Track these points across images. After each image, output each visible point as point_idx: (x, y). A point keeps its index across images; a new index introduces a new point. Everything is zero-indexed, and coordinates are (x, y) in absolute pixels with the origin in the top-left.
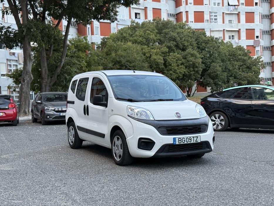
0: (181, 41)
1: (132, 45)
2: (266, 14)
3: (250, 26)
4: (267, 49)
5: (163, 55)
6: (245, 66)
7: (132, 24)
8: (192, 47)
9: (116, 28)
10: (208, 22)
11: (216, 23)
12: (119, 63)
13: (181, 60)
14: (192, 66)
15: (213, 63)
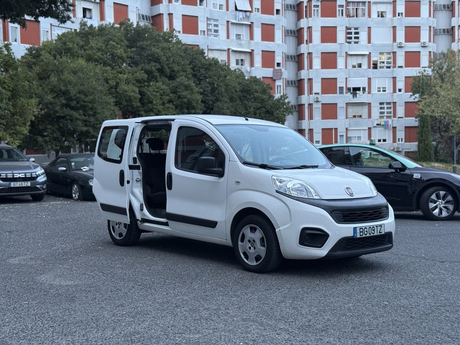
0: (167, 63)
1: (86, 64)
2: (291, 29)
3: (268, 46)
4: (292, 84)
5: (139, 85)
6: (264, 110)
7: (83, 27)
8: (185, 74)
9: (49, 31)
10: (204, 34)
11: (217, 37)
12: (63, 94)
13: (168, 95)
14: (186, 106)
15: (219, 103)
